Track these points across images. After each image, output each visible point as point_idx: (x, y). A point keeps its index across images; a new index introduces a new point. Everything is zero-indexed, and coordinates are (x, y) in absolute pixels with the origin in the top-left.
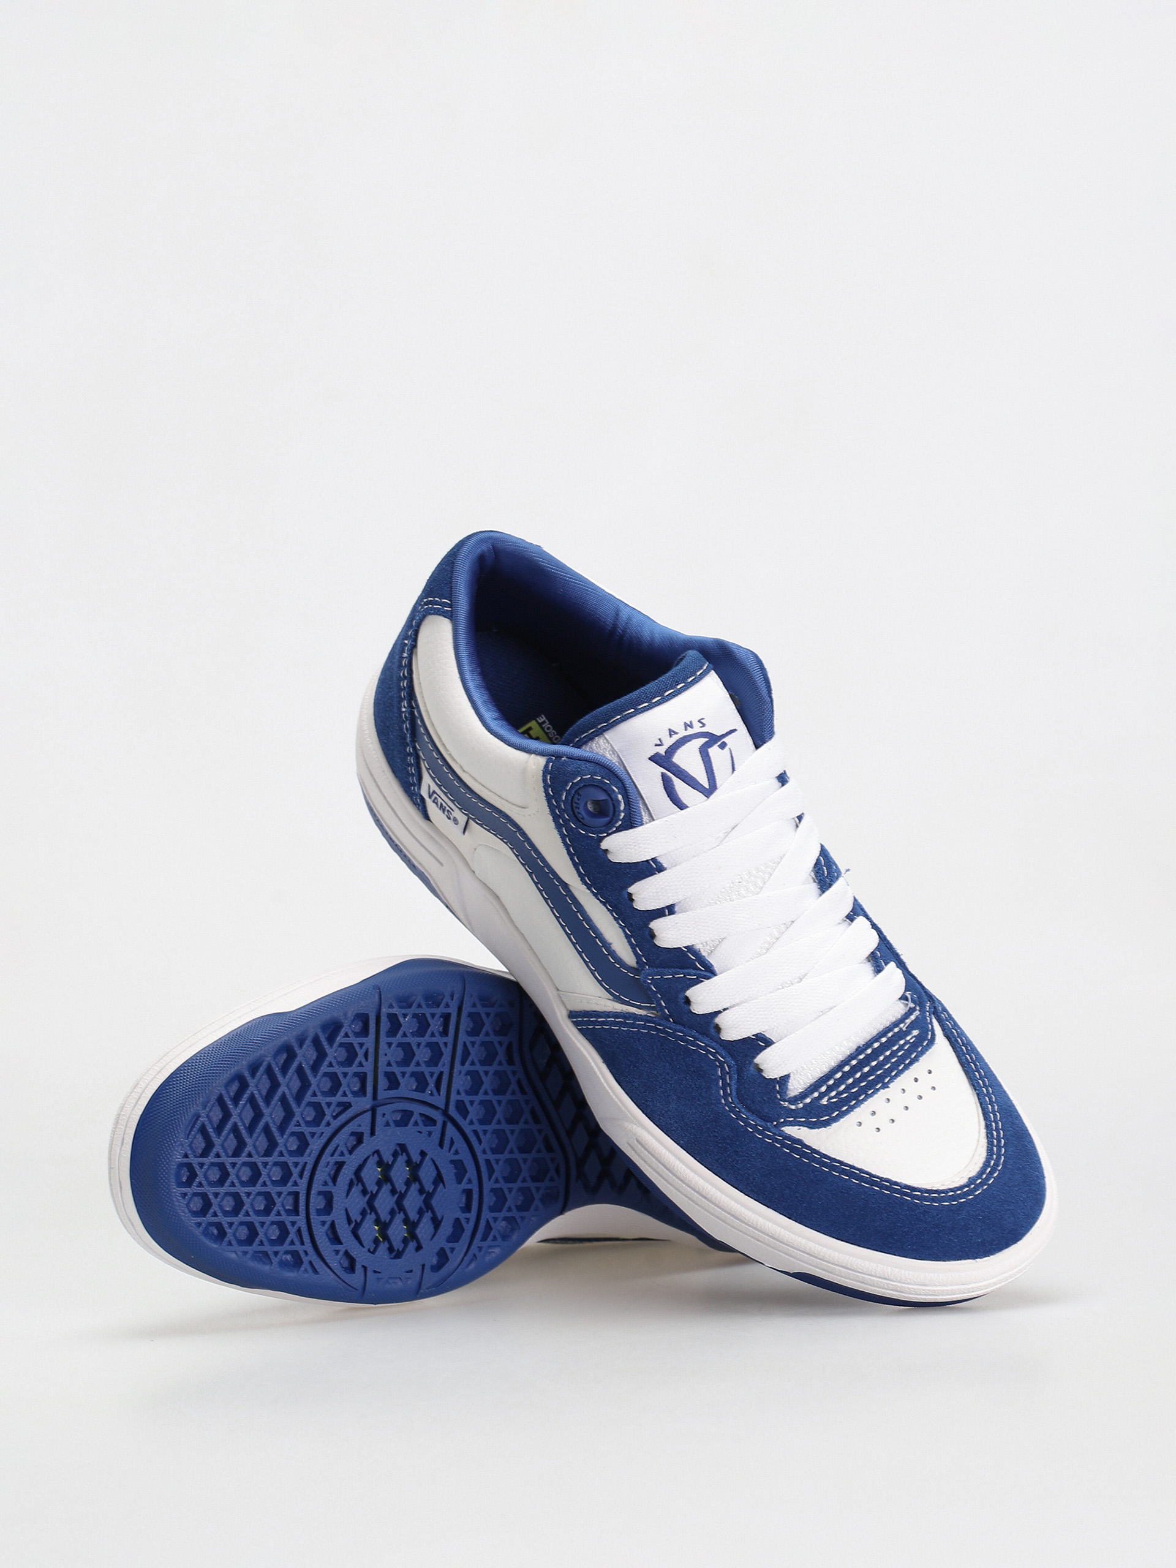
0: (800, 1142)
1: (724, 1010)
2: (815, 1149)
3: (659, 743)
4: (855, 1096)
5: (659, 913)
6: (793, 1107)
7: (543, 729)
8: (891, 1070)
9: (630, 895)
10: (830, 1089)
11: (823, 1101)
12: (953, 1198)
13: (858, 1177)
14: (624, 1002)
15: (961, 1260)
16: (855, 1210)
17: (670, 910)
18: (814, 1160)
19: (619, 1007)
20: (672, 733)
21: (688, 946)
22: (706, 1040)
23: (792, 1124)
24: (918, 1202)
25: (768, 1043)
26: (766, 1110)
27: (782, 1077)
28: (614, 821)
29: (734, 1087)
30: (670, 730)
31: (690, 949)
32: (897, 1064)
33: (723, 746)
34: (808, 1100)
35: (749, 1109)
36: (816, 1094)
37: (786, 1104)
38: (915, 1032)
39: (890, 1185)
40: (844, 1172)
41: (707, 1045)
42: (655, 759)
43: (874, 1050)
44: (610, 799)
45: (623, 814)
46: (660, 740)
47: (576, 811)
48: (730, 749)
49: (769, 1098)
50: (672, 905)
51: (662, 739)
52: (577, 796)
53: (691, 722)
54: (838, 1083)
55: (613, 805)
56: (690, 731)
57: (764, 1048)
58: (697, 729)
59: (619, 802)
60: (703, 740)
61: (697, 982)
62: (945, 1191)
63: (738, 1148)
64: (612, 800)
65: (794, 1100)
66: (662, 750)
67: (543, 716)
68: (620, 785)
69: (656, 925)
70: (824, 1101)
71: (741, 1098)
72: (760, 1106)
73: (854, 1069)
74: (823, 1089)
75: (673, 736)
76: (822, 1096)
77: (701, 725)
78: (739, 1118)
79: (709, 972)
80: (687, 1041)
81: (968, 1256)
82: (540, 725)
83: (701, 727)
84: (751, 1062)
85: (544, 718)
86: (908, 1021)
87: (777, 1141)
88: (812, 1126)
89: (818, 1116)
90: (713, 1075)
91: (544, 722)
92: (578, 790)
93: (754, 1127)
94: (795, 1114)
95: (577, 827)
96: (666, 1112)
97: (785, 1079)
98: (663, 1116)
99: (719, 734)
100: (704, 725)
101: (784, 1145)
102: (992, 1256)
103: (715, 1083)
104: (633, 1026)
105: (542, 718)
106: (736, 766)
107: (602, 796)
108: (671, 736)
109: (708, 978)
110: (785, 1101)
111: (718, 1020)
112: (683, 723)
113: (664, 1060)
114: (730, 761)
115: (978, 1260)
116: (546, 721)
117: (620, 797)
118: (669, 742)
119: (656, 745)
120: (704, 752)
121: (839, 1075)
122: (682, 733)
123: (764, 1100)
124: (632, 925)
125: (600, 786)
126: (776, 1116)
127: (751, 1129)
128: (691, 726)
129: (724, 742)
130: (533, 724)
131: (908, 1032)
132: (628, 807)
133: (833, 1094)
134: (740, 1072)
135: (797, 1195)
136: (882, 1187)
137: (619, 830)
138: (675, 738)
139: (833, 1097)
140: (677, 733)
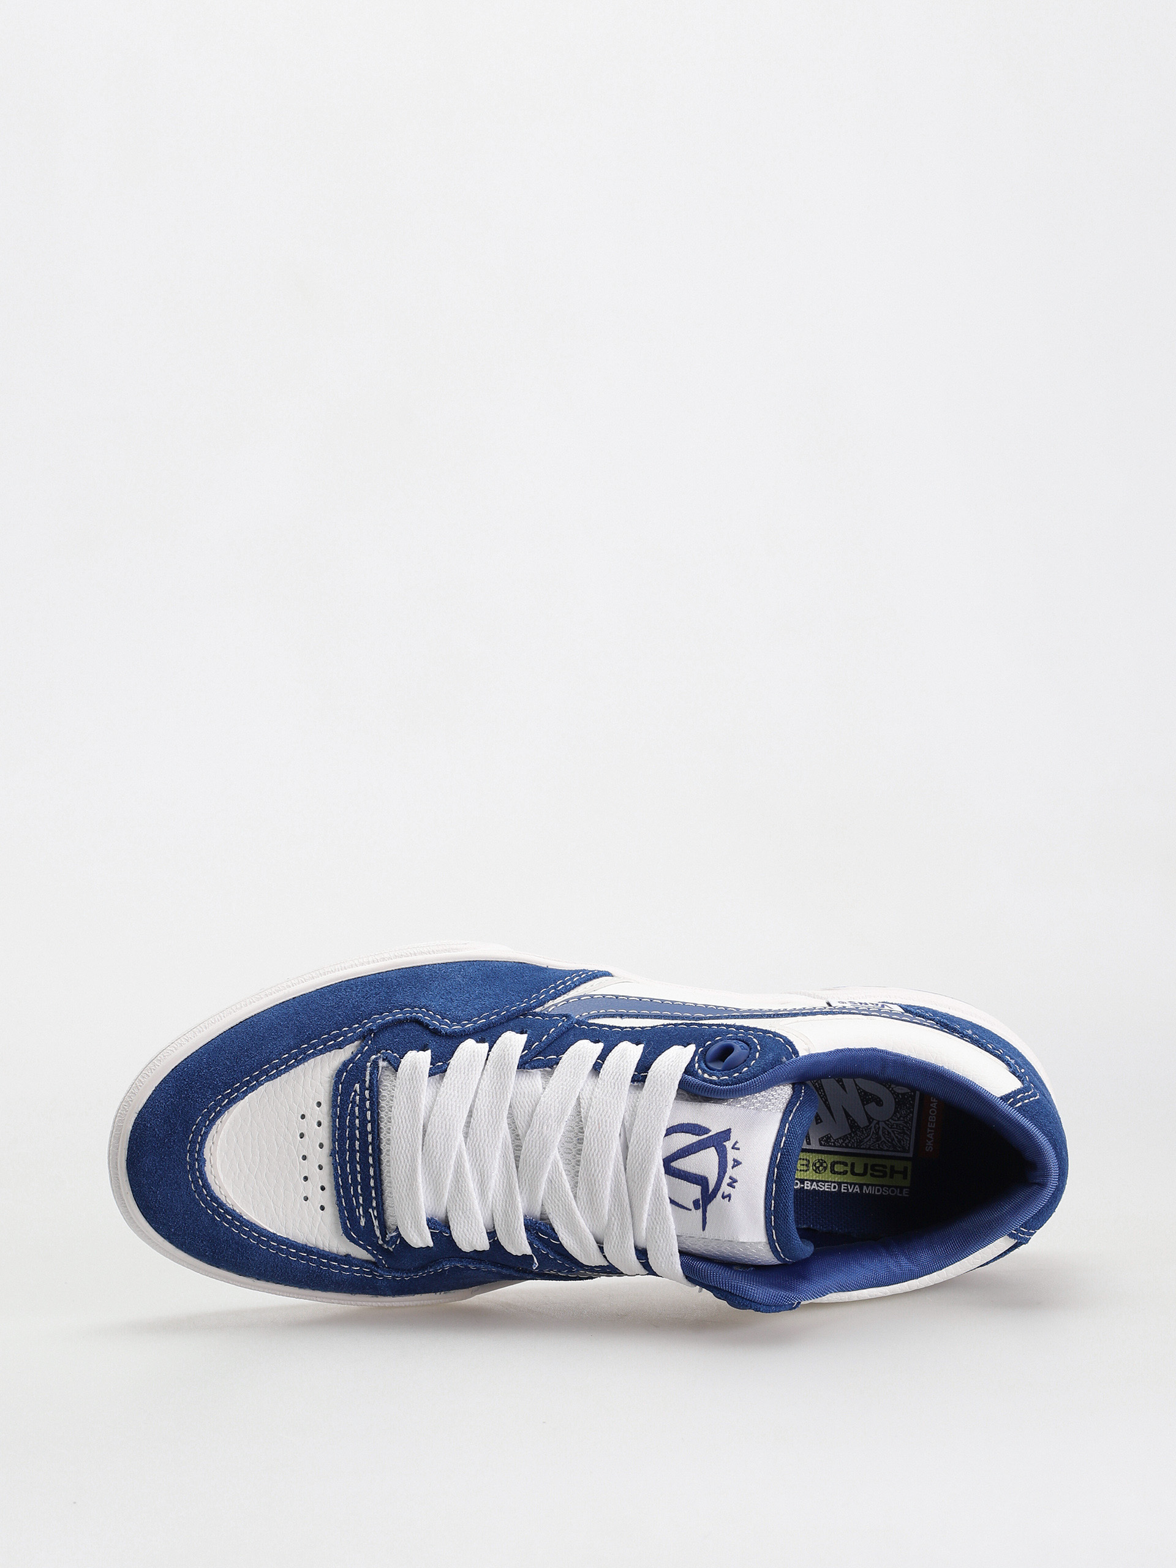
0: (341, 1044)
1: (488, 1053)
3: (736, 1147)
4: (342, 1118)
6: (372, 1058)
7: (896, 1187)
8: (343, 1169)
9: (638, 1045)
10: (363, 1099)
19: (572, 994)
20: (737, 1163)
22: (479, 1028)
23: (361, 1048)
25: (434, 1072)
26: (387, 1035)
27: (399, 1065)
30: (741, 1163)
32: (345, 1180)
33: (696, 1204)
34: (367, 1076)
36: (367, 1084)
37: (378, 1054)
38: (363, 1222)
41: (475, 1025)
42: (726, 1134)
43: (368, 1165)
45: (700, 1073)
46: (738, 1149)
48: (690, 1210)
49: (394, 1044)
51: (737, 1151)
53: (733, 1187)
54: (363, 1111)
55: (715, 1070)
56: (726, 1180)
57: (433, 1066)
58: (725, 1188)
59: (712, 1075)
60: (712, 1187)
61: (527, 1047)
64: (720, 1070)
65: (376, 1063)
66: (728, 1145)
67: (907, 1196)
69: (598, 1048)
72: (394, 1032)
73: (364, 1133)
74: (367, 1094)
75: (733, 1163)
76: (363, 1088)
77: (725, 1195)
79: (525, 1064)
80: (493, 1015)
82: (902, 1188)
83: (724, 1193)
84: (431, 1047)
85: (904, 1195)
86: (376, 1223)
88: (345, 1064)
89: (349, 1074)
91: (901, 1192)
94: (365, 1058)
97: (396, 1066)
99: (709, 1207)
100: (723, 1197)
105: (906, 1194)
108: (735, 1161)
109: (521, 1059)
110: (382, 1055)
111: (486, 1045)
112: (738, 1179)
114: (678, 1202)
116: (901, 1195)
117: (715, 1078)
118: (731, 1155)
119: (736, 1142)
120: (701, 1181)
121: (369, 1116)
122: (730, 1172)
123: (396, 1039)
124: (615, 1035)
126: (377, 1040)
129: (700, 1208)
130: (907, 1183)
131: (367, 1214)
132: (701, 1081)
133: (358, 1099)
138: (730, 1163)
139: (355, 1096)
140: (733, 1168)
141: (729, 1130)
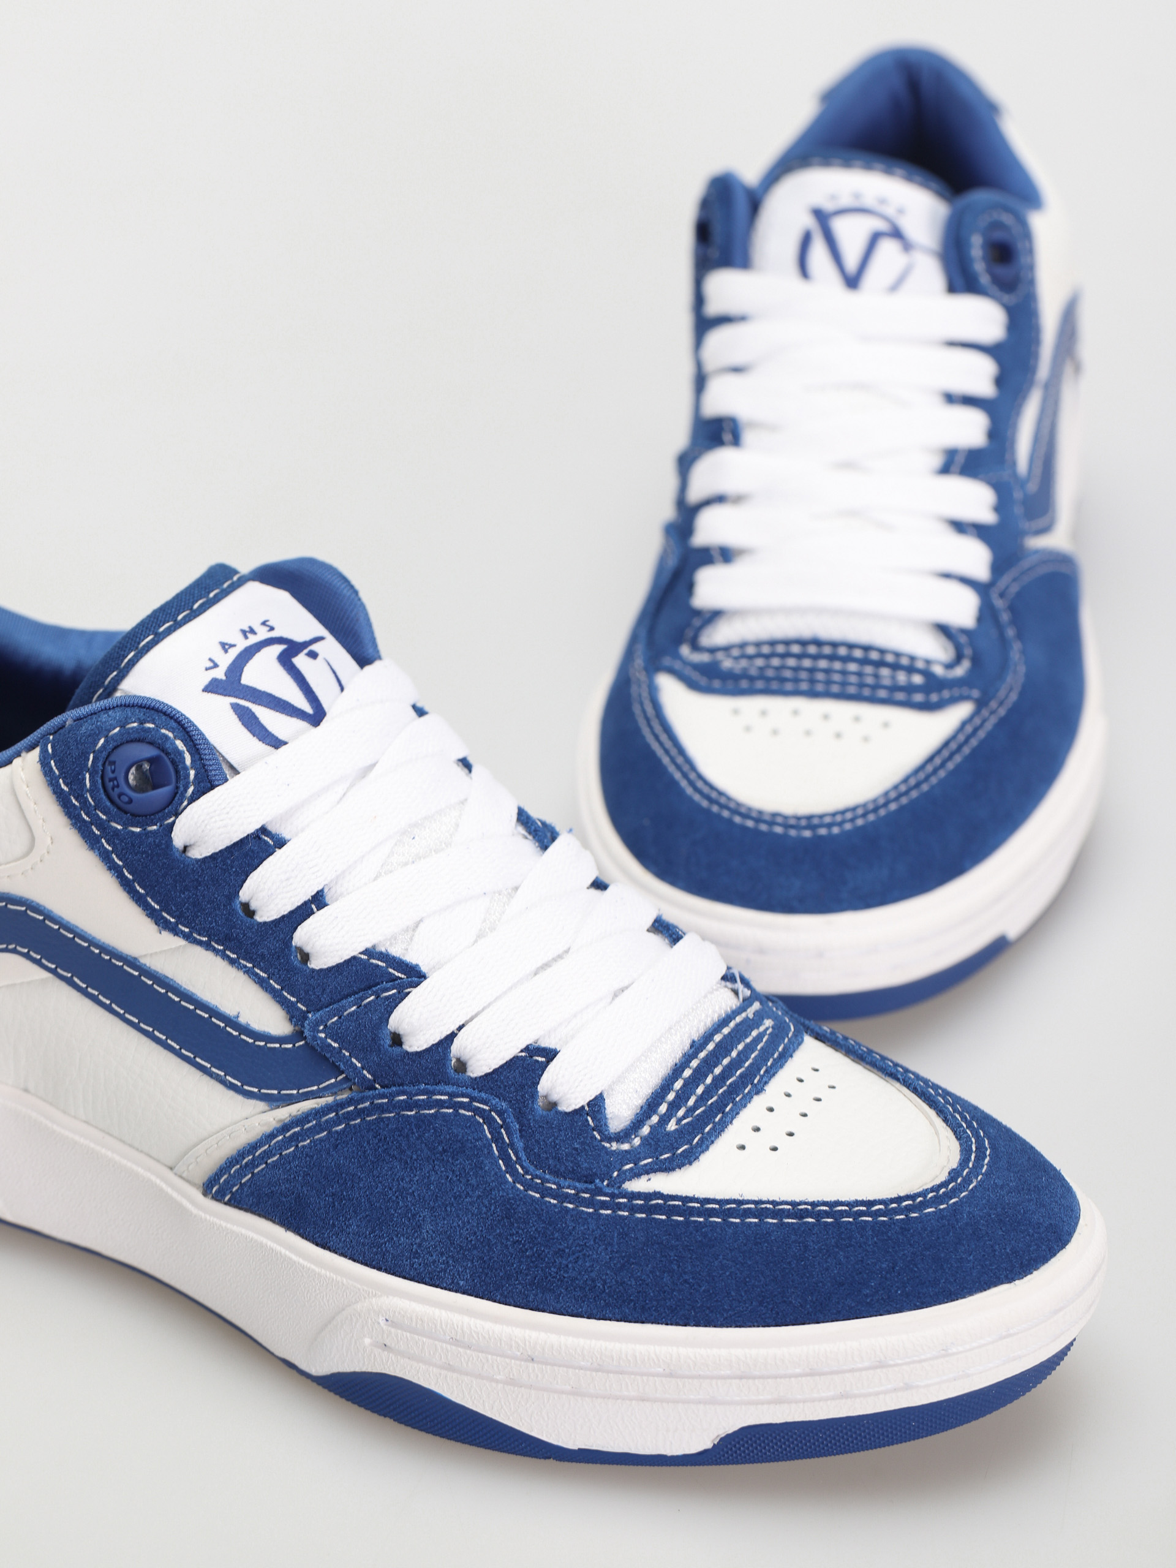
0: (657, 1195)
1: (460, 1028)
2: (686, 1197)
3: (211, 664)
4: (720, 1107)
5: (303, 912)
6: (626, 1147)
8: (756, 1066)
9: (246, 906)
10: (674, 1106)
11: (669, 1126)
12: (938, 1200)
13: (775, 1214)
14: (290, 1100)
15: (989, 1288)
16: (790, 1263)
17: (318, 900)
18: (692, 1212)
19: (285, 1113)
20: (225, 647)
21: (366, 950)
22: (450, 1089)
23: (636, 1174)
24: (885, 1219)
25: (550, 1055)
26: (586, 1165)
27: (590, 1101)
28: (182, 789)
29: (520, 1145)
30: (221, 643)
31: (369, 952)
32: (762, 1056)
33: (314, 656)
34: (646, 1130)
35: (556, 1173)
36: (655, 1119)
37: (614, 1146)
38: (769, 1023)
39: (830, 1208)
40: (748, 1213)
41: (452, 1095)
42: (213, 687)
44: (163, 755)
45: (192, 773)
46: (211, 660)
47: (114, 794)
48: (324, 662)
49: (583, 1143)
50: (318, 892)
51: (213, 658)
52: (108, 768)
53: (250, 628)
54: (683, 1095)
55: (173, 762)
56: (253, 640)
57: (543, 1067)
58: (263, 634)
59: (180, 754)
60: (279, 649)
61: (402, 996)
62: (923, 1194)
63: (561, 1244)
64: (167, 754)
65: (624, 1135)
66: (220, 674)
68: (173, 724)
69: (303, 936)
70: (672, 1126)
71: (537, 1161)
72: (572, 1162)
73: (700, 1073)
74: (663, 1108)
75: (229, 650)
76: (665, 1120)
77: (269, 631)
78: (545, 1192)
79: (415, 976)
80: (418, 1105)
81: (999, 1278)
83: (270, 633)
84: (534, 1094)
86: (751, 1011)
87: (620, 1207)
88: (668, 1167)
89: (673, 1148)
90: (477, 1140)
92: (107, 757)
93: (576, 1199)
94: (633, 1156)
95: (125, 825)
96: (420, 1245)
97: (597, 1105)
98: (416, 1255)
99: (300, 640)
100: (273, 630)
101: (633, 1209)
102: (1035, 1273)
103: (486, 1151)
104: (319, 1128)
106: (343, 682)
107: (150, 752)
108: (226, 651)
109: (416, 985)
110: (610, 1139)
111: (456, 1048)
112: (240, 631)
113: (387, 1158)
114: (332, 676)
115: (1017, 1282)
117: (179, 744)
118: (226, 660)
119: (207, 669)
120: (286, 663)
121: (678, 1085)
122: (242, 644)
123: (576, 1149)
124: (263, 956)
125: (141, 738)
126: (604, 1169)
127: (570, 1203)
128: (252, 631)
129: (311, 651)
132: (197, 757)
133: (681, 1113)
134: (520, 1116)
135: (686, 1277)
136: (819, 1215)
137: (193, 799)
138: (233, 653)
139: (684, 1117)
140: (234, 646)
141: (206, 690)
